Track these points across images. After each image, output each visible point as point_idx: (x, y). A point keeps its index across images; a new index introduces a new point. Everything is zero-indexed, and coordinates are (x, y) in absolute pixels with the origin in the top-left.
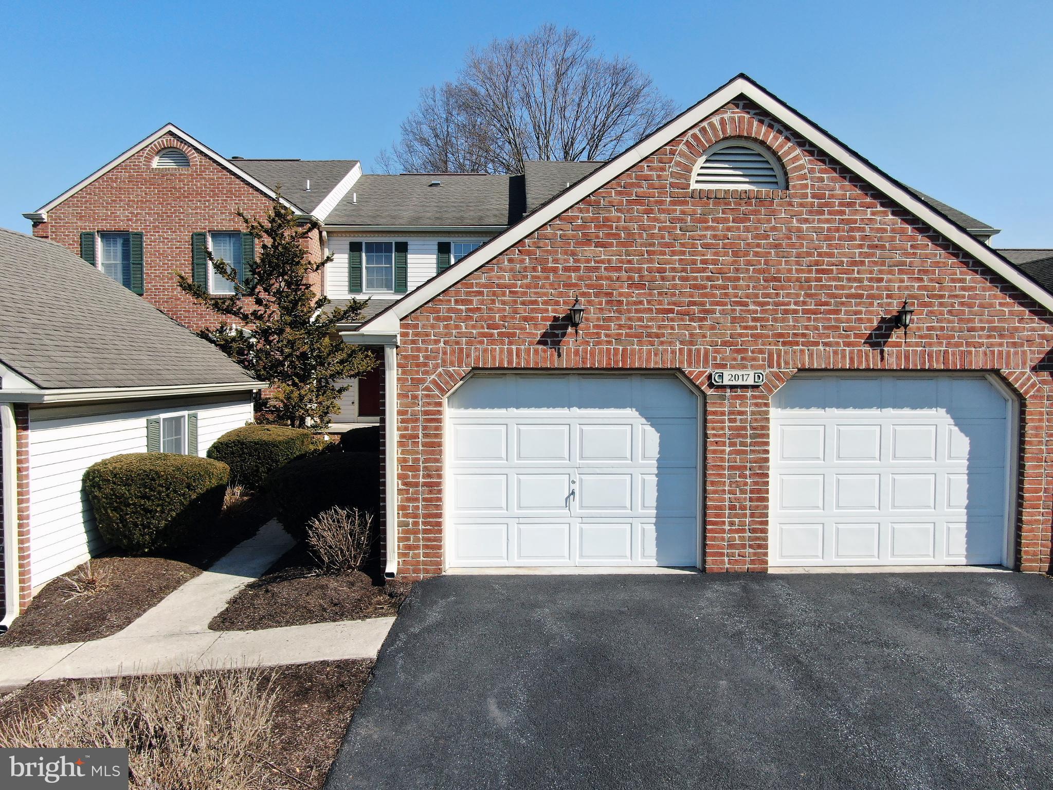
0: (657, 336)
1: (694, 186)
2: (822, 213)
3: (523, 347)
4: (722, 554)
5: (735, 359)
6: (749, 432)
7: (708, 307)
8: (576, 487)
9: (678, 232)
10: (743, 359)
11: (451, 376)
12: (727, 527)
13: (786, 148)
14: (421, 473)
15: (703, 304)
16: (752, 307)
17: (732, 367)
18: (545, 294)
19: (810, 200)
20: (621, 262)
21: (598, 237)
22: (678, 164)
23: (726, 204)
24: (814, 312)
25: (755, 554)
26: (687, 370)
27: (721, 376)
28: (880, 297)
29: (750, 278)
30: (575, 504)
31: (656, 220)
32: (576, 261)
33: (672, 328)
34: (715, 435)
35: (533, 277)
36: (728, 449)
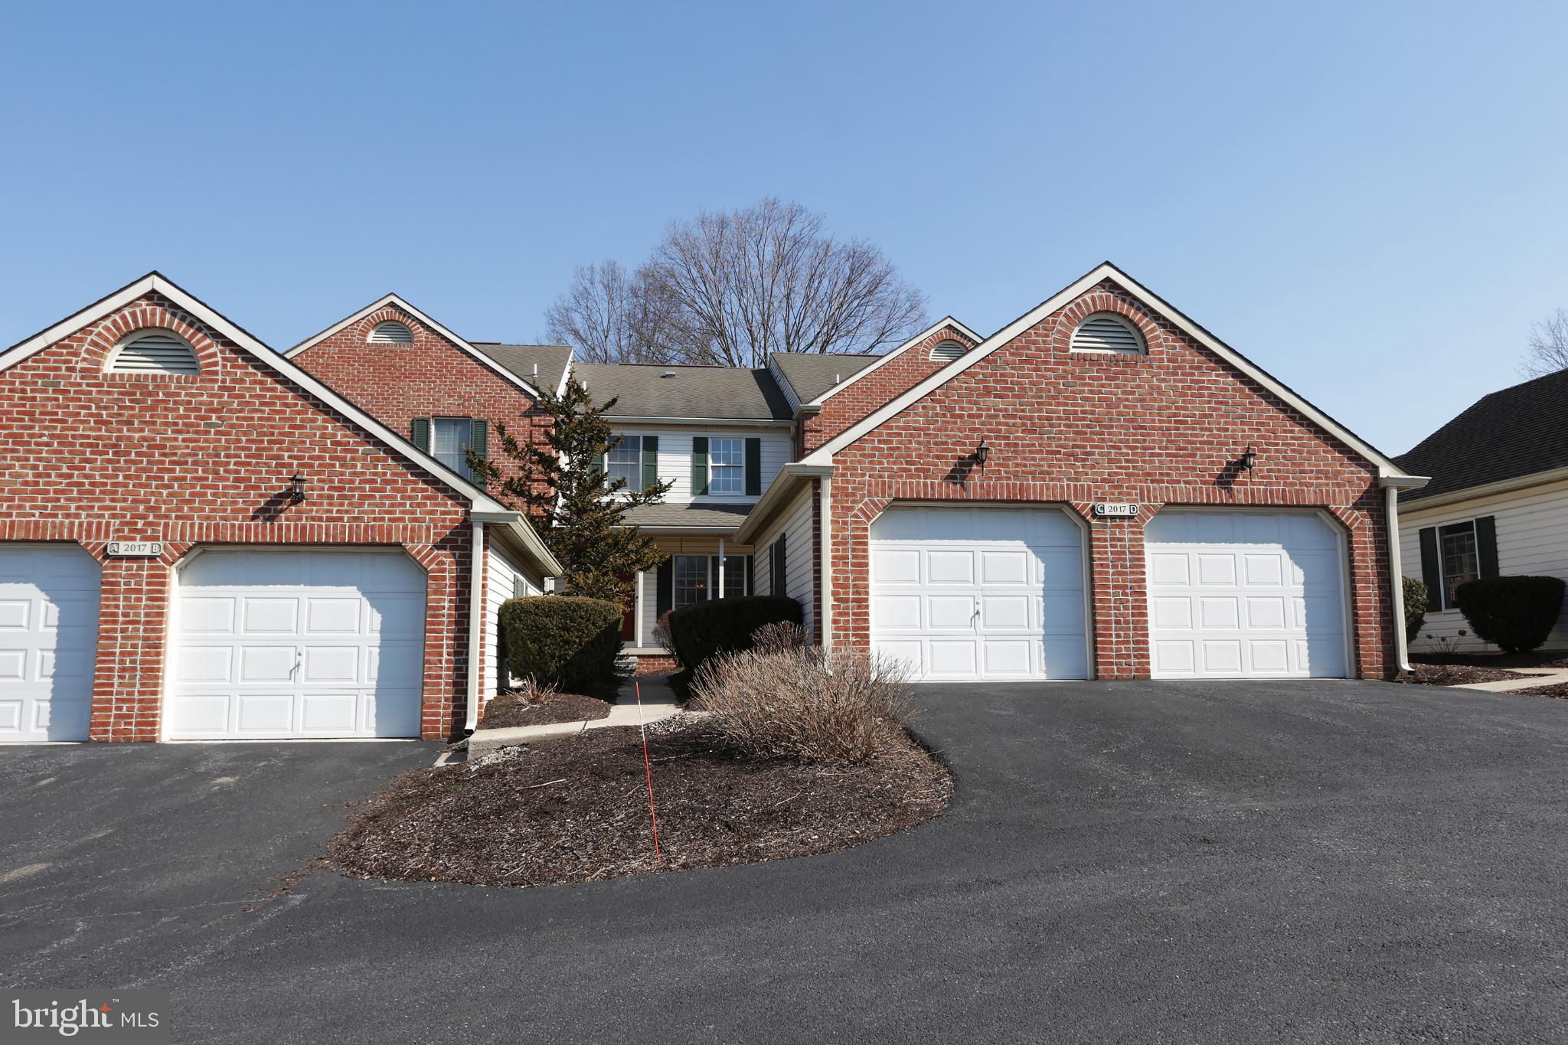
0: (1048, 473)
1: (1072, 351)
2: (1177, 374)
3: (936, 481)
4: (1111, 663)
5: (1113, 494)
6: (1128, 556)
7: (1088, 449)
8: (980, 608)
9: (1062, 387)
10: (1119, 493)
11: (876, 505)
12: (1114, 639)
13: (1144, 321)
14: (851, 590)
15: (1084, 447)
16: (1124, 450)
17: (1111, 501)
18: (954, 436)
19: (1166, 363)
20: (1016, 410)
21: (996, 390)
22: (1059, 332)
23: (1099, 365)
24: (1175, 455)
25: (1139, 663)
26: (1074, 502)
27: (1103, 508)
28: (1227, 444)
29: (1121, 426)
30: (980, 621)
31: (1043, 376)
32: (978, 409)
33: (1060, 467)
34: (1100, 559)
35: (943, 422)
36: (1111, 571)
